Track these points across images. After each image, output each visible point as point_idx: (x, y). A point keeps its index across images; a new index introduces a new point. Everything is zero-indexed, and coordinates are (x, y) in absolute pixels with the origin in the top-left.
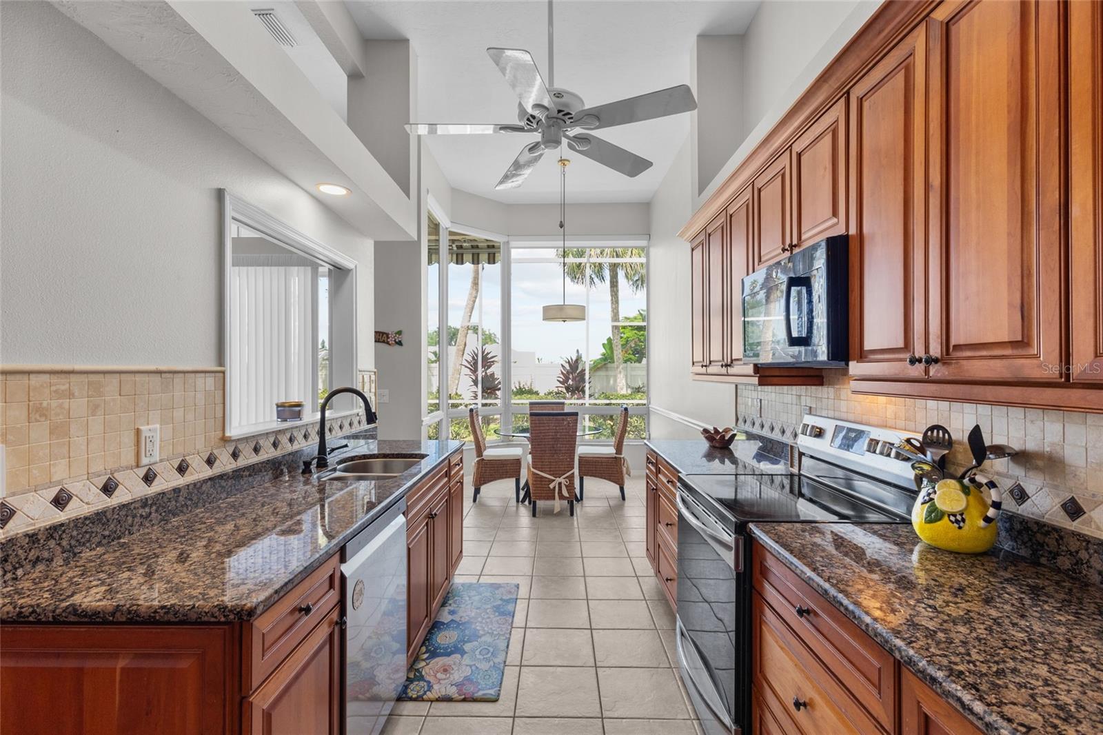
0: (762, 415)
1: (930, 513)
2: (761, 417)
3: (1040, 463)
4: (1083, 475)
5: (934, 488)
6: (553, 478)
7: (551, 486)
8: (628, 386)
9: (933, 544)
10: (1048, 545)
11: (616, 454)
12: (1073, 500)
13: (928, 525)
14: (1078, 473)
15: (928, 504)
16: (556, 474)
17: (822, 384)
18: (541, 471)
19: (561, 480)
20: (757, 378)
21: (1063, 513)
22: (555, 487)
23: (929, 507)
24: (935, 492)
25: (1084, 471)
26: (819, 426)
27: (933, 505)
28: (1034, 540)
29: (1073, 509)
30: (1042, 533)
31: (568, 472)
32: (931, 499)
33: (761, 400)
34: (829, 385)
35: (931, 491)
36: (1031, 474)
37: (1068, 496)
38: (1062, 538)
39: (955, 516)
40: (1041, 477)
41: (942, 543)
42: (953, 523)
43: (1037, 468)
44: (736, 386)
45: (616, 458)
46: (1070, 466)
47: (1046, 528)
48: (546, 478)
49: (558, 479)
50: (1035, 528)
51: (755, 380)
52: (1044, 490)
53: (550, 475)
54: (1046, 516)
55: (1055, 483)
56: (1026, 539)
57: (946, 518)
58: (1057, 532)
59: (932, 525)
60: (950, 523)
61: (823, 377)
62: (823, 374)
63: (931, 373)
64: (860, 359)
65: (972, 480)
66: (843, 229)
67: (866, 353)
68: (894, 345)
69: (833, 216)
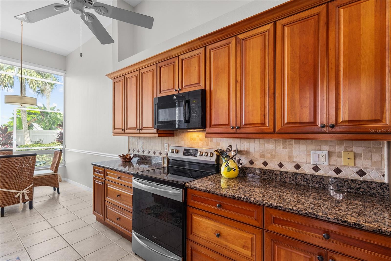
0: (143, 148)
1: (228, 169)
2: (143, 149)
3: (244, 153)
4: (254, 155)
5: (228, 162)
6: (19, 191)
7: (17, 196)
8: (31, 141)
9: (229, 177)
10: (247, 172)
11: (54, 172)
12: (251, 160)
13: (228, 172)
14: (253, 154)
15: (228, 167)
16: (20, 189)
17: (174, 136)
18: (9, 189)
19: (25, 191)
20: (158, 134)
21: (249, 164)
22: (19, 196)
23: (228, 168)
24: (228, 163)
25: (254, 153)
26: (177, 149)
27: (229, 167)
28: (244, 172)
29: (252, 162)
30: (246, 169)
31: (29, 186)
32: (228, 165)
33: (143, 143)
34: (177, 136)
35: (227, 163)
36: (242, 156)
37: (250, 160)
38: (250, 169)
39: (234, 169)
40: (244, 156)
41: (230, 177)
42: (234, 170)
43: (243, 154)
44: (129, 137)
45: (54, 174)
46: (251, 153)
47: (247, 168)
48: (12, 192)
49: (21, 191)
50: (244, 168)
51: (157, 135)
52: (245, 159)
53: (16, 190)
54: (246, 165)
55: (248, 157)
56: (242, 172)
57: (232, 170)
58: (249, 168)
59: (229, 172)
60: (233, 171)
61: (174, 134)
62: (174, 133)
63: (238, 131)
64: (210, 127)
65: (235, 159)
66: (204, 88)
67: (213, 125)
68: (224, 123)
69: (199, 83)
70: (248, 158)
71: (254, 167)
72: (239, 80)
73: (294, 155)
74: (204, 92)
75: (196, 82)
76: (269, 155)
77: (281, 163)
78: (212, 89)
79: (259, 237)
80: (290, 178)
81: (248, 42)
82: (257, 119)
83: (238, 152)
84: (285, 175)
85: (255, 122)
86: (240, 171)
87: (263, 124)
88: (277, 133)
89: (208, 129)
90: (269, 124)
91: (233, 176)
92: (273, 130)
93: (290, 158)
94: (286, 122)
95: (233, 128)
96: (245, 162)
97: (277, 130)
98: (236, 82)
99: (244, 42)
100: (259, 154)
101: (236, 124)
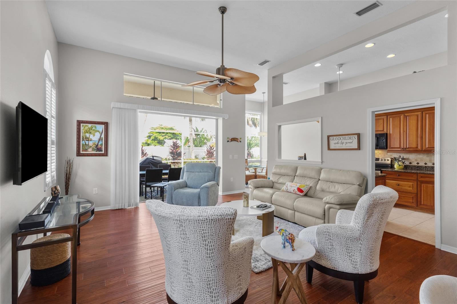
1: (398, 165)
3: (407, 159)
10: (408, 167)
13: (398, 167)
21: (409, 164)
25: (412, 159)
29: (411, 163)
35: (398, 163)
36: (405, 160)
38: (410, 166)
39: (402, 165)
41: (400, 168)
46: (410, 159)
50: (407, 165)
56: (406, 167)
63: (405, 150)
64: (390, 148)
65: (402, 161)
66: (386, 132)
67: (391, 148)
68: (398, 147)
69: (383, 130)
70: (408, 161)
71: (412, 165)
72: (405, 130)
73: (432, 159)
74: (387, 134)
75: (382, 129)
76: (420, 160)
77: (426, 163)
78: (391, 133)
79: (416, 183)
80: (430, 168)
81: (410, 117)
82: (414, 145)
83: (403, 159)
84: (428, 167)
85: (413, 147)
86: (404, 166)
87: (417, 147)
88: (424, 151)
89: (388, 149)
90: (419, 147)
91: (402, 168)
92: (421, 150)
93: (430, 161)
94: (427, 147)
95: (402, 149)
96: (407, 163)
97: (423, 150)
98: (404, 131)
99: (408, 117)
100: (414, 160)
101: (404, 147)
